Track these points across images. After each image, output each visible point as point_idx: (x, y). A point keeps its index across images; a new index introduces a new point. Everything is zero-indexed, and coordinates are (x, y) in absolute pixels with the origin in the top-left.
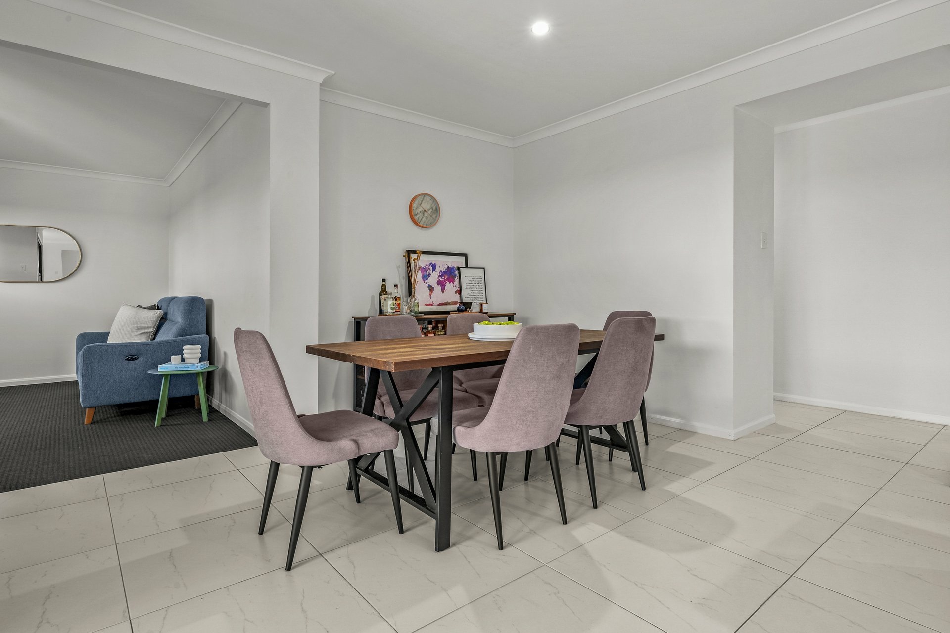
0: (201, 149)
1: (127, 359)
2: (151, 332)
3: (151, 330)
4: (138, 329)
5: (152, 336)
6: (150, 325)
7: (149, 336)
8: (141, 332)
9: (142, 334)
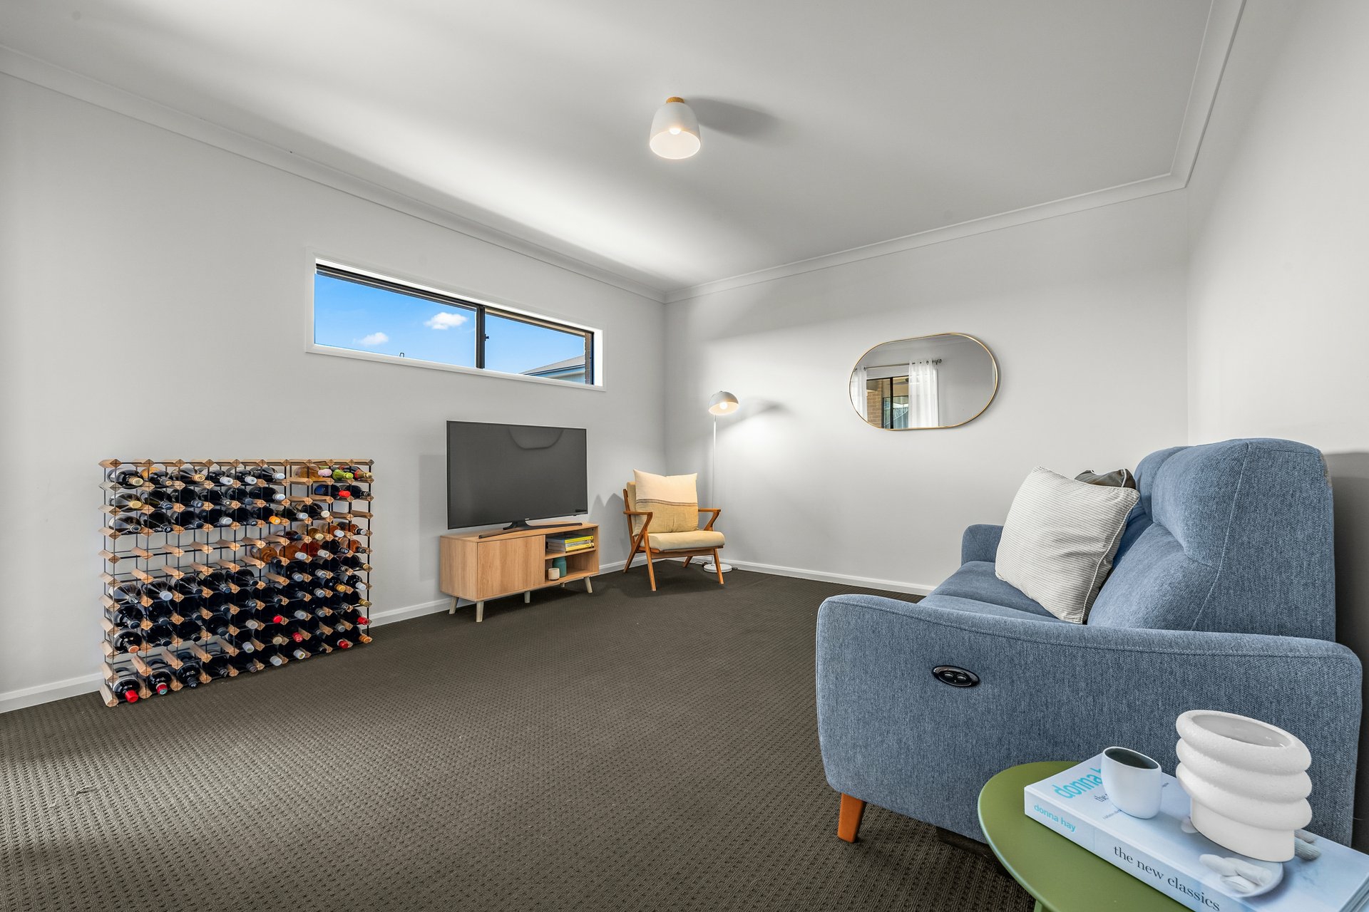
0: (1234, 23)
1: (939, 676)
2: (1098, 554)
3: (1098, 547)
4: (1061, 540)
5: (1102, 564)
6: (1095, 532)
7: (1093, 566)
8: (1066, 551)
9: (1070, 555)
